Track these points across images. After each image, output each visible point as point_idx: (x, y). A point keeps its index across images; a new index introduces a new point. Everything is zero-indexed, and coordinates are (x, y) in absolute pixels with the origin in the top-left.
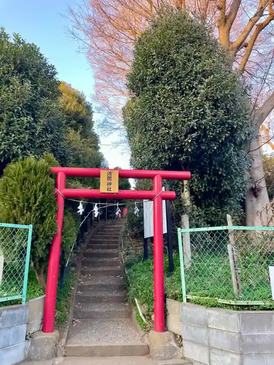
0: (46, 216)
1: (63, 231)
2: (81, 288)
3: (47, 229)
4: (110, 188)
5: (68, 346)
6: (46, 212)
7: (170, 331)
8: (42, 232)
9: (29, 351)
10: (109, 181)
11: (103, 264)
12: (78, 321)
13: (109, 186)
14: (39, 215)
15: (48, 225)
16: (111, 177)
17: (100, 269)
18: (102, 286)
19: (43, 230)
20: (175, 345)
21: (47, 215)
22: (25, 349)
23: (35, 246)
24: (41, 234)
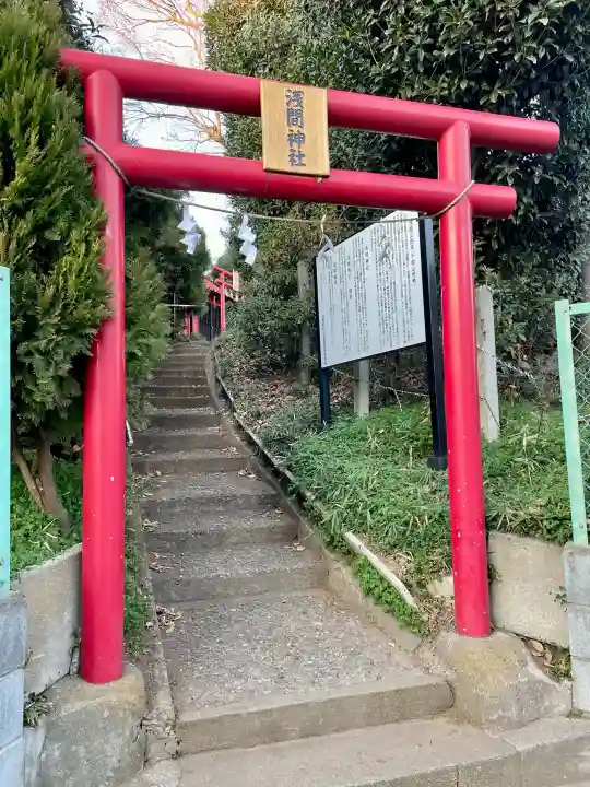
0: (63, 240)
1: (131, 309)
2: (150, 511)
3: (72, 292)
4: (301, 156)
5: (185, 718)
6: (62, 224)
7: (506, 631)
8: (52, 305)
9: (41, 764)
10: (295, 129)
11: (185, 443)
12: (170, 610)
13: (295, 146)
14: (31, 233)
15: (72, 278)
16: (300, 113)
17: (182, 456)
18: (212, 500)
19: (55, 296)
20: (539, 674)
21: (66, 236)
22: (27, 761)
23: (27, 361)
24: (47, 312)
